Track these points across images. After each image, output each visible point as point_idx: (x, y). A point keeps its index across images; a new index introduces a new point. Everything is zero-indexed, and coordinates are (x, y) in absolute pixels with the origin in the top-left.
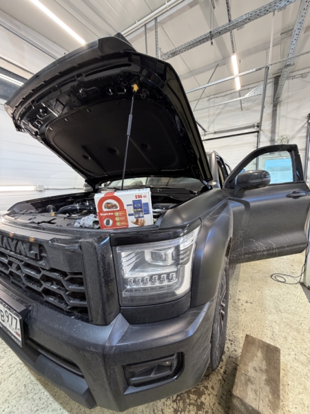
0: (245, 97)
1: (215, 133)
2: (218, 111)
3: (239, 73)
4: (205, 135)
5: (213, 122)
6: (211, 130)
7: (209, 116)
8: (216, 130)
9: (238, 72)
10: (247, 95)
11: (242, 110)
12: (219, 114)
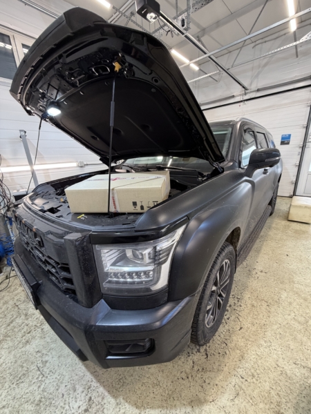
0: (301, 41)
1: (258, 90)
2: (265, 61)
3: (297, 13)
4: (245, 94)
5: (257, 76)
6: (254, 87)
7: (253, 69)
8: (260, 86)
9: (294, 13)
10: (304, 39)
11: (297, 56)
12: (266, 65)
